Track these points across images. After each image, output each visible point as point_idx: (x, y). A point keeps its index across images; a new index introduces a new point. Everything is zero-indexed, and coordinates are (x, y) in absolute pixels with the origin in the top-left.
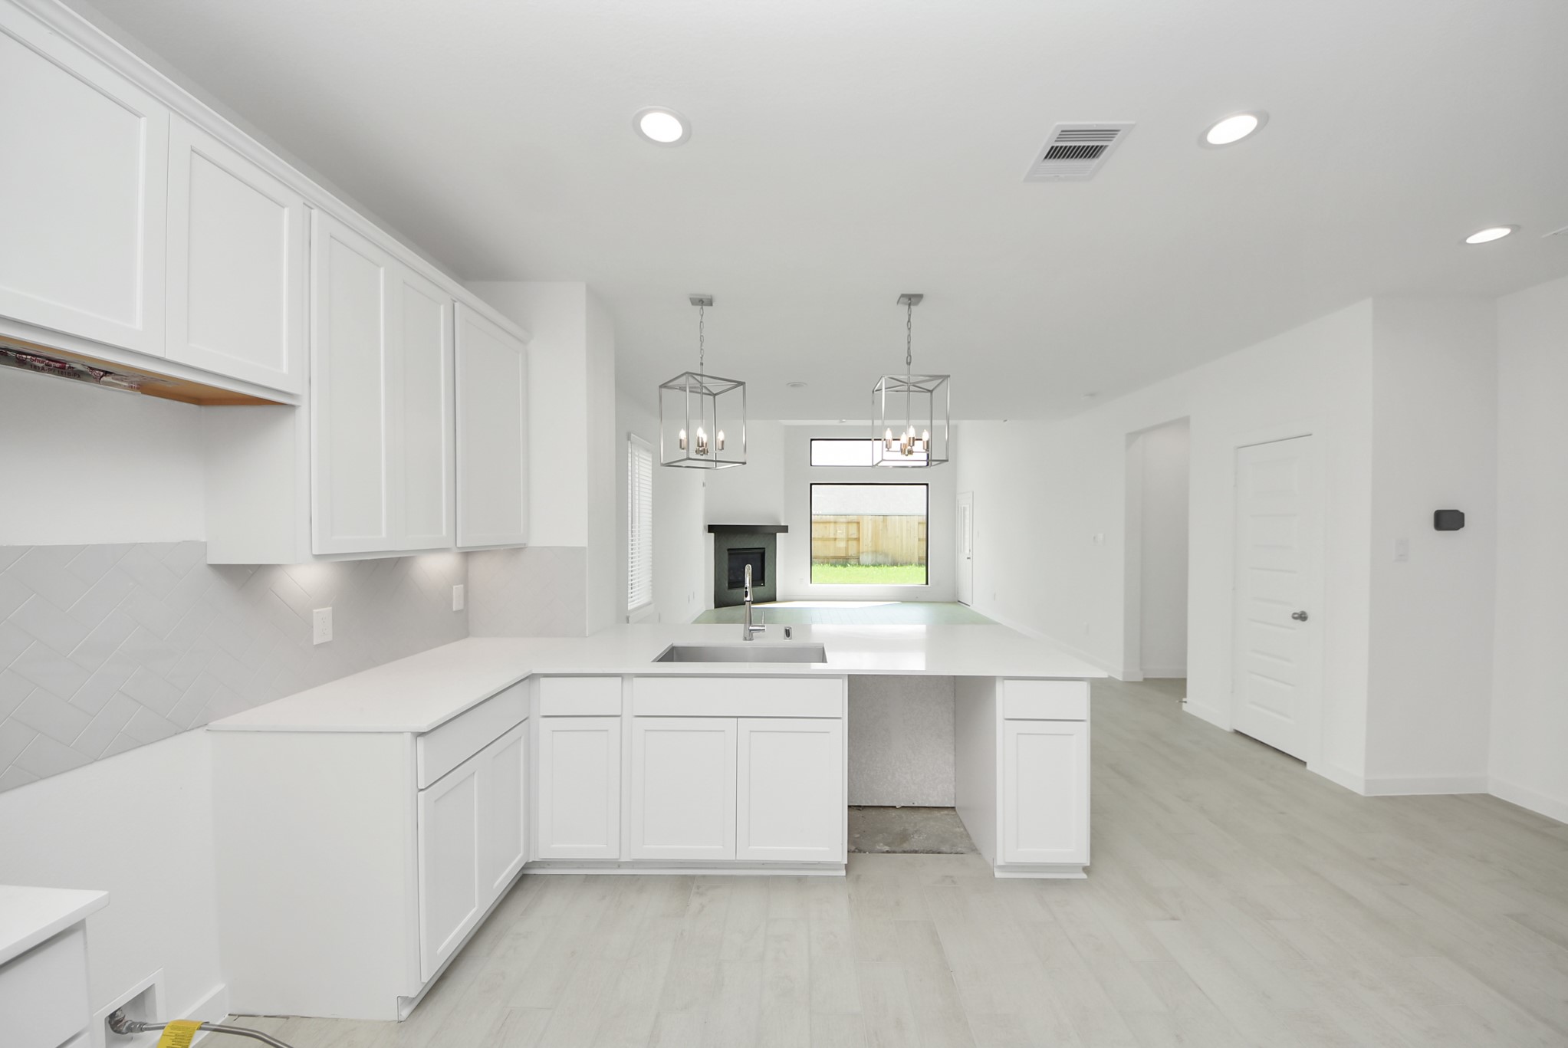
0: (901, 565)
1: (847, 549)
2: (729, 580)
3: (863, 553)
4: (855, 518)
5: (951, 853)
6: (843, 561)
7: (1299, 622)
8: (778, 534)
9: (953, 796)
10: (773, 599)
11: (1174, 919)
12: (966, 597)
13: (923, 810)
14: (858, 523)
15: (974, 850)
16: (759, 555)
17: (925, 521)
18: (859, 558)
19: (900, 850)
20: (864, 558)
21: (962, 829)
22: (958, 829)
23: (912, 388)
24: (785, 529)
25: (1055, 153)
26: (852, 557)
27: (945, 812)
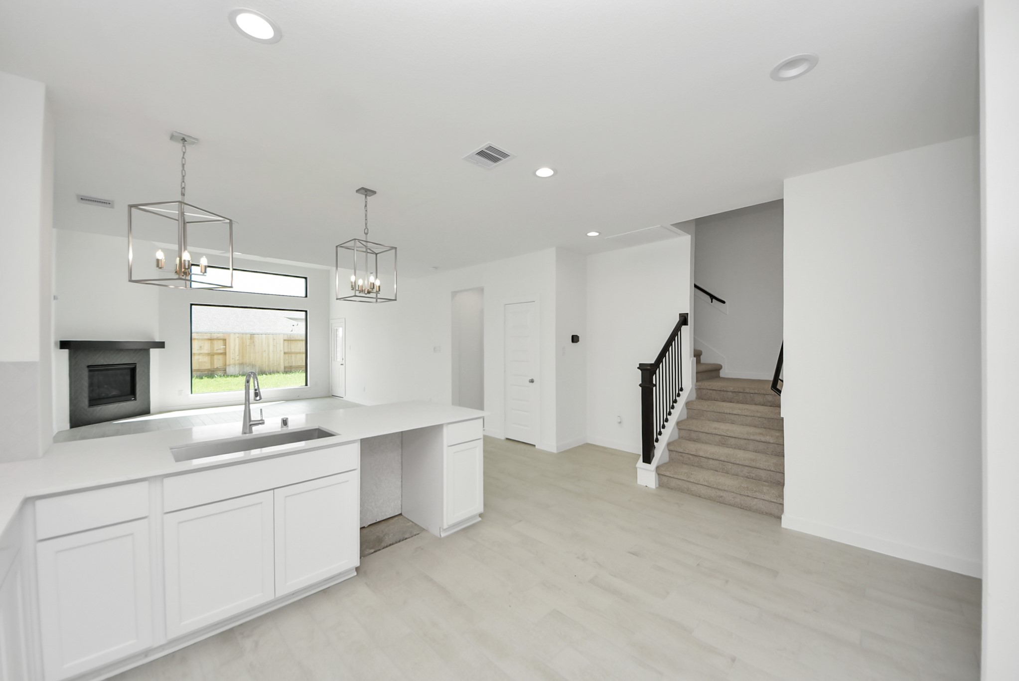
0: (270, 373)
1: (212, 363)
2: (89, 397)
3: (229, 365)
4: (221, 336)
5: (412, 537)
6: (210, 374)
7: (531, 383)
8: (151, 350)
9: (400, 507)
10: (147, 412)
11: (520, 521)
12: (339, 391)
13: (383, 522)
14: (225, 340)
15: (423, 530)
16: (129, 372)
17: (304, 338)
18: (225, 370)
19: (382, 547)
20: (230, 370)
21: (411, 523)
22: (408, 524)
23: (369, 251)
24: (161, 345)
25: (482, 153)
26: (217, 369)
27: (396, 518)
